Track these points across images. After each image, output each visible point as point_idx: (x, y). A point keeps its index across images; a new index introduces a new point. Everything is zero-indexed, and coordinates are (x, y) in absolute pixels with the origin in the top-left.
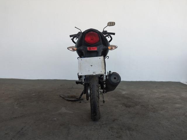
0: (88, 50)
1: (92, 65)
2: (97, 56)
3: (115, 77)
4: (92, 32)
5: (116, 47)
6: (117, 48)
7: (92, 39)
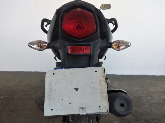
0: (69, 52)
1: (77, 88)
2: (89, 66)
3: (122, 102)
4: (79, 9)
5: (127, 45)
6: (130, 46)
7: (79, 27)
